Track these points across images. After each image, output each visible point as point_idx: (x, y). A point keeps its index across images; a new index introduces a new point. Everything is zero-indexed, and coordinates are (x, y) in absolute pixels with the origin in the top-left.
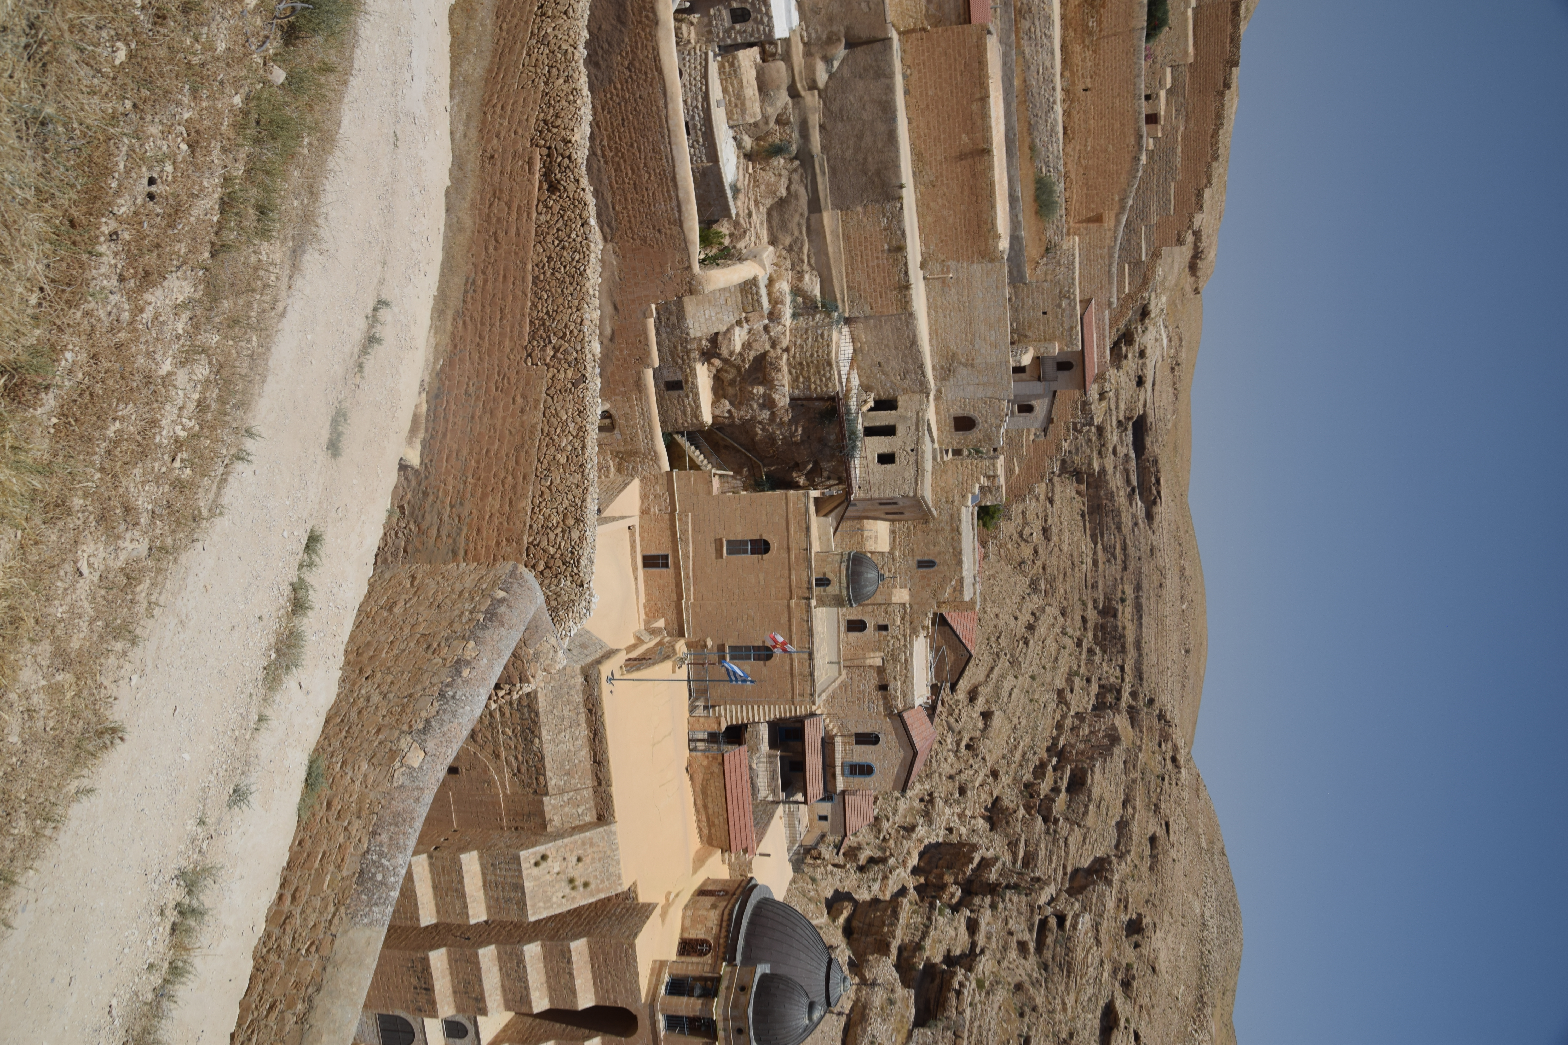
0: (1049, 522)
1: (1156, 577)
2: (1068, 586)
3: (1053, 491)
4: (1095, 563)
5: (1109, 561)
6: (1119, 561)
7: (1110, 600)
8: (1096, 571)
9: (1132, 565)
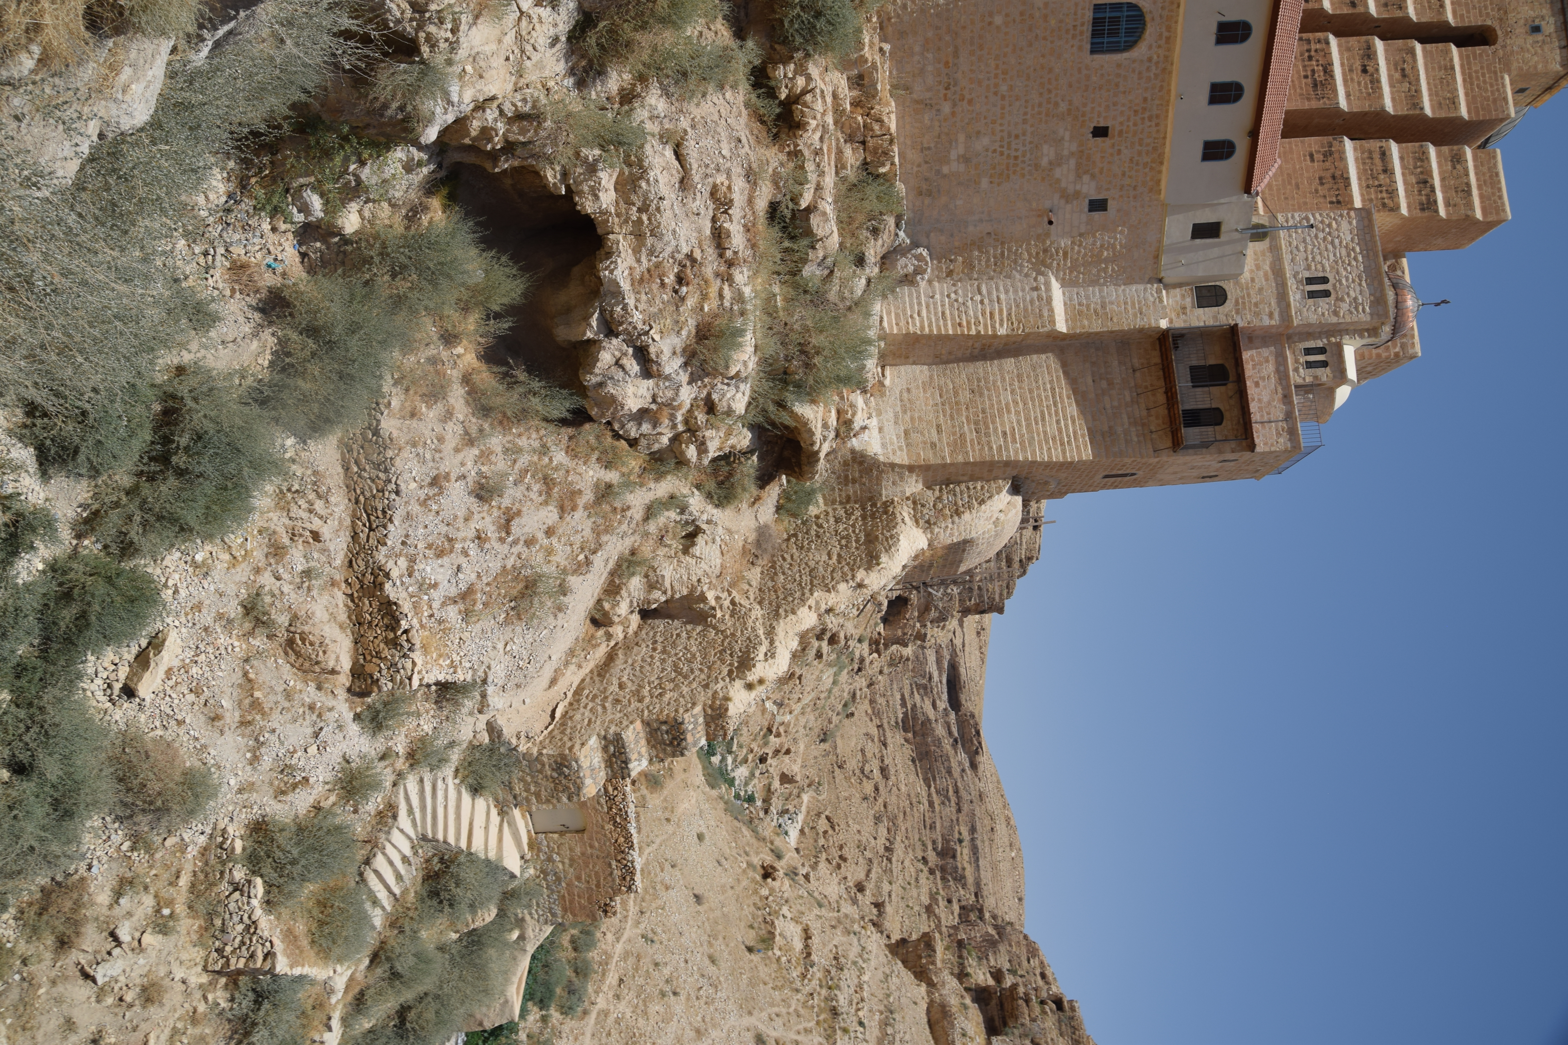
0: (886, 762)
1: (987, 821)
2: (909, 824)
3: (884, 735)
4: (931, 804)
5: (943, 803)
6: (953, 804)
7: (948, 841)
8: (933, 812)
9: (965, 808)
